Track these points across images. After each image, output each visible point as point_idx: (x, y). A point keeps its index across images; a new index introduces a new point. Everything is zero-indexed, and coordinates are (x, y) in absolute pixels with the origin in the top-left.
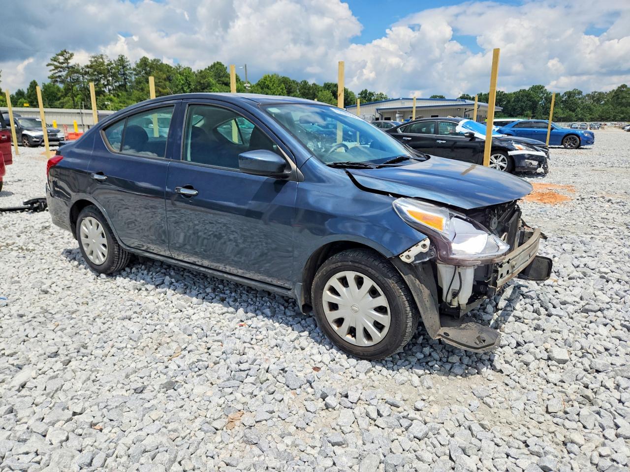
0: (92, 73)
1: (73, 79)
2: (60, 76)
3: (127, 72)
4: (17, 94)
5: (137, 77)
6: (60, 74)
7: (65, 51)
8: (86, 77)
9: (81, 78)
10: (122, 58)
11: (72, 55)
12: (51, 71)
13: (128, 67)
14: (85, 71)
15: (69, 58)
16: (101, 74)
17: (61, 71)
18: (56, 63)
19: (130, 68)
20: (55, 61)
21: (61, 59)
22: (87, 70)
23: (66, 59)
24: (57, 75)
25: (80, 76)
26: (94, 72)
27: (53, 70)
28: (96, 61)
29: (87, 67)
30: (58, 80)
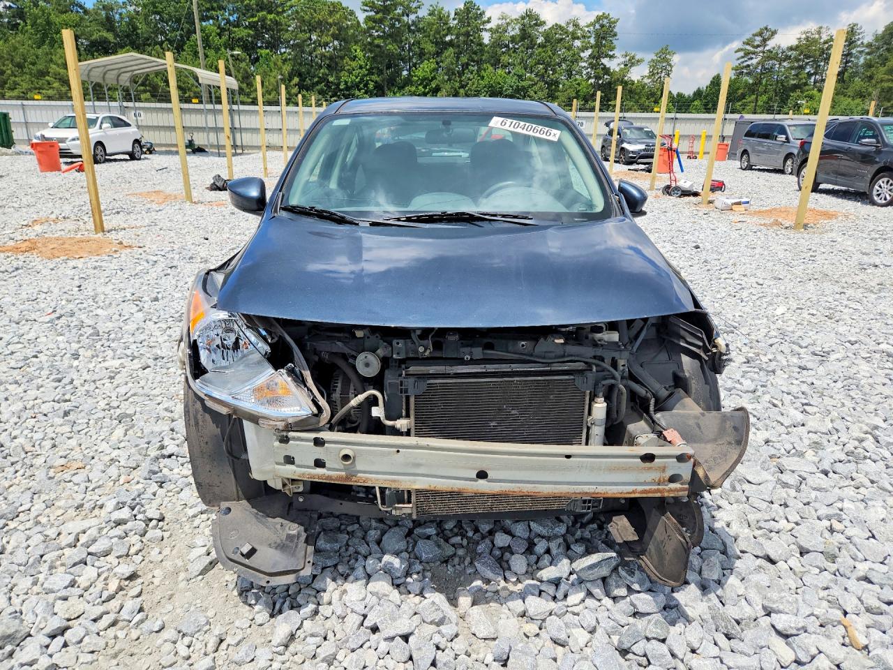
0: (795, 57)
1: (765, 69)
2: (748, 66)
3: (854, 51)
4: (695, 94)
5: (868, 57)
6: (749, 63)
7: (766, 29)
8: (785, 64)
9: (777, 66)
10: (852, 28)
11: (774, 33)
12: (738, 59)
13: (859, 43)
14: (787, 56)
15: (769, 39)
16: (807, 57)
17: (752, 58)
18: (748, 47)
19: (862, 43)
20: (748, 44)
21: (758, 40)
22: (789, 53)
23: (765, 40)
24: (745, 64)
25: (776, 62)
26: (800, 55)
27: (743, 57)
28: (807, 39)
29: (791, 49)
30: (745, 71)
